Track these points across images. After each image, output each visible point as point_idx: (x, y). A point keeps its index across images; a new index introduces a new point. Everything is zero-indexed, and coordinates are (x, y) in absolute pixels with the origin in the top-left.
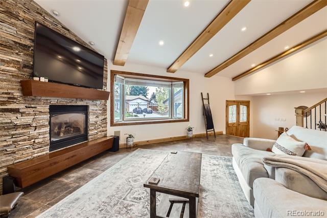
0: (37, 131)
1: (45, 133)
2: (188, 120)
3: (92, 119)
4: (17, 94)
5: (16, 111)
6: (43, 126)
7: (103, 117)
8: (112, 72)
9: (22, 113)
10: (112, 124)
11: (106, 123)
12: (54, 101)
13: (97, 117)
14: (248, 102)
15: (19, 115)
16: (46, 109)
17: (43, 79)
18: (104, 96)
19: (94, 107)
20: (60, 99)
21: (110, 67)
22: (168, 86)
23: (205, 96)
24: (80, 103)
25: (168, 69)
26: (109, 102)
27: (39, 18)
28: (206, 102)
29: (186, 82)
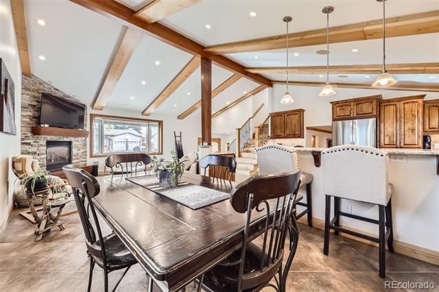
0: (40, 156)
1: (44, 158)
2: (162, 154)
3: (74, 151)
4: (29, 134)
5: (29, 144)
6: (42, 154)
7: (83, 151)
8: (91, 115)
9: (32, 145)
10: (91, 156)
11: (86, 155)
12: (49, 138)
13: (79, 150)
14: (220, 139)
15: (30, 146)
16: (44, 143)
17: (46, 126)
18: (84, 134)
19: (77, 142)
20: (53, 137)
21: (89, 111)
22: (146, 125)
23: (178, 134)
24: (66, 139)
25: (143, 113)
26: (88, 139)
27: (41, 87)
28: (178, 139)
29: (160, 123)
